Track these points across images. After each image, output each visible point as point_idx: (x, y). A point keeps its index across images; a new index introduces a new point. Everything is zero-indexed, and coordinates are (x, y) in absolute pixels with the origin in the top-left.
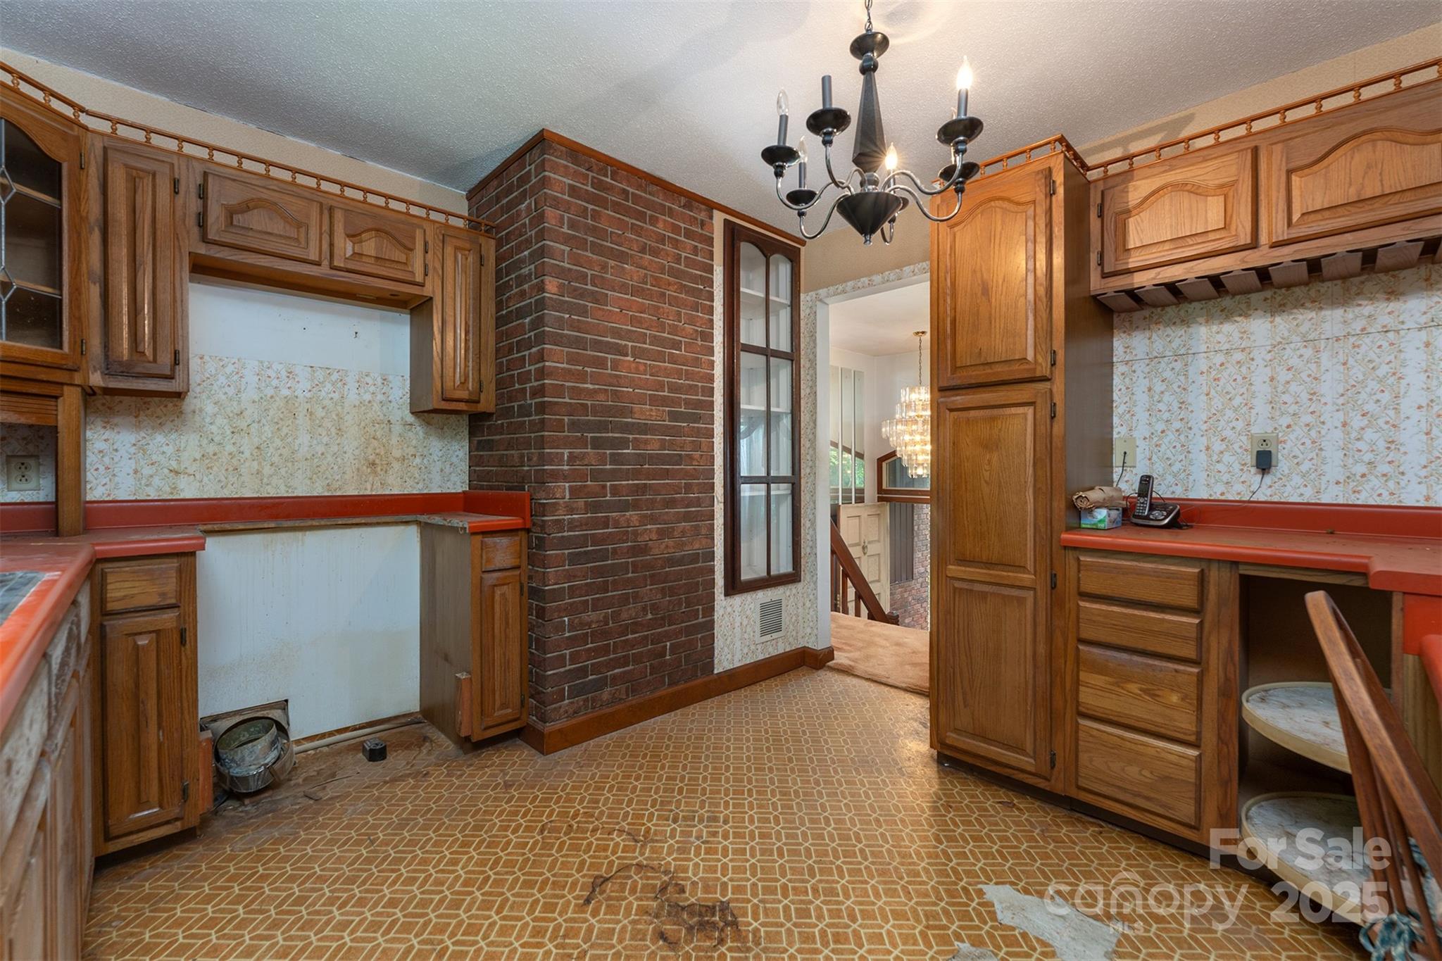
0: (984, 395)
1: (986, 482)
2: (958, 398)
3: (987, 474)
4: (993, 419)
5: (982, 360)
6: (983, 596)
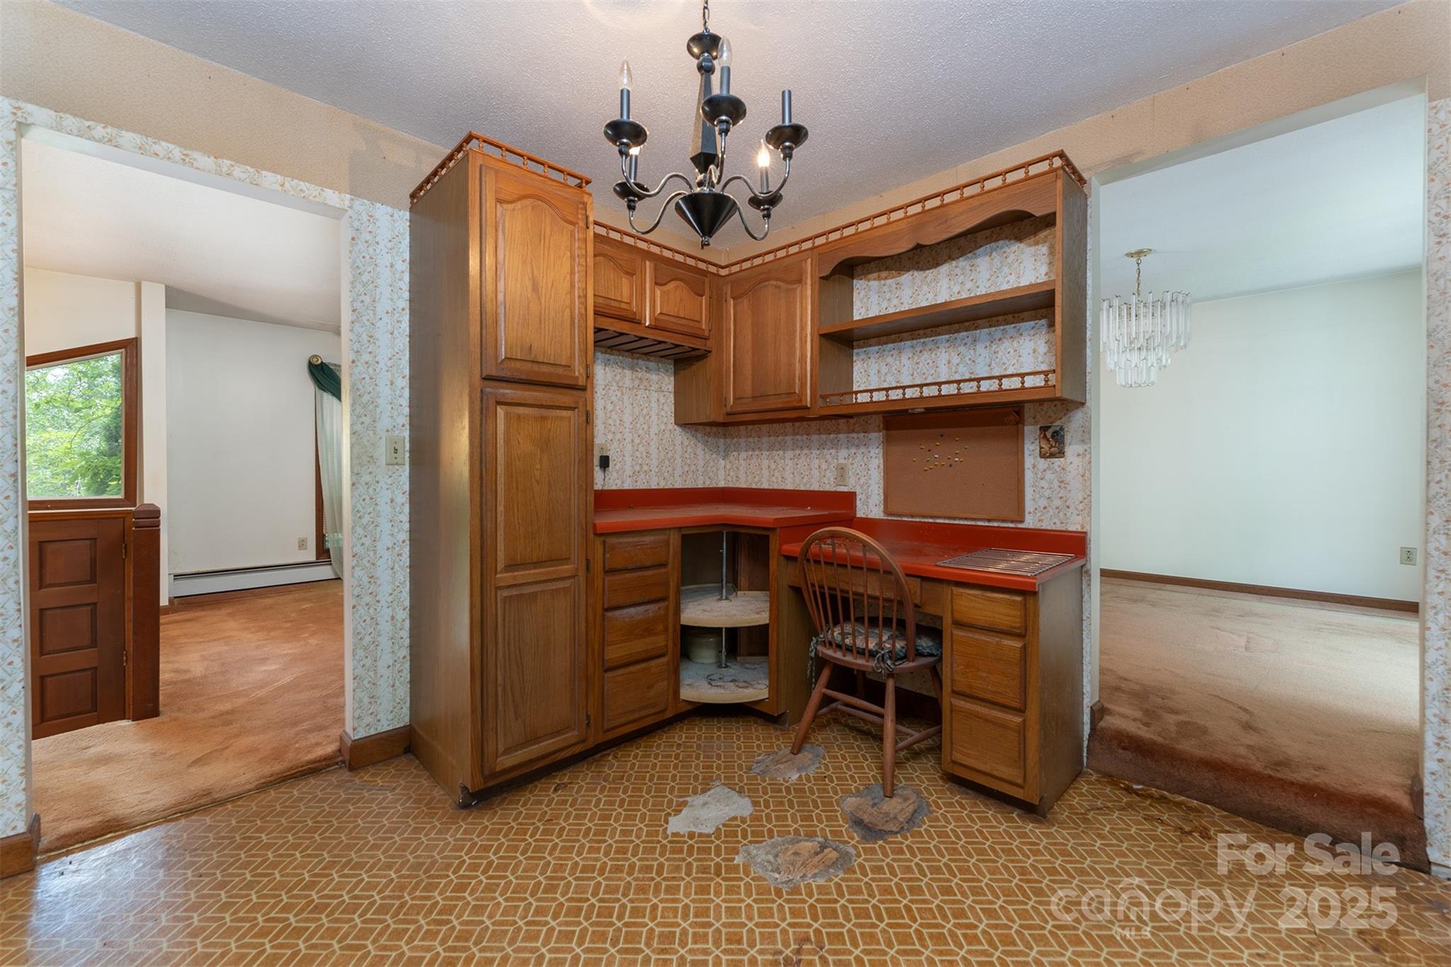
0: (535, 394)
1: (537, 481)
2: (508, 391)
3: (537, 474)
4: (543, 418)
5: (532, 358)
6: (534, 596)
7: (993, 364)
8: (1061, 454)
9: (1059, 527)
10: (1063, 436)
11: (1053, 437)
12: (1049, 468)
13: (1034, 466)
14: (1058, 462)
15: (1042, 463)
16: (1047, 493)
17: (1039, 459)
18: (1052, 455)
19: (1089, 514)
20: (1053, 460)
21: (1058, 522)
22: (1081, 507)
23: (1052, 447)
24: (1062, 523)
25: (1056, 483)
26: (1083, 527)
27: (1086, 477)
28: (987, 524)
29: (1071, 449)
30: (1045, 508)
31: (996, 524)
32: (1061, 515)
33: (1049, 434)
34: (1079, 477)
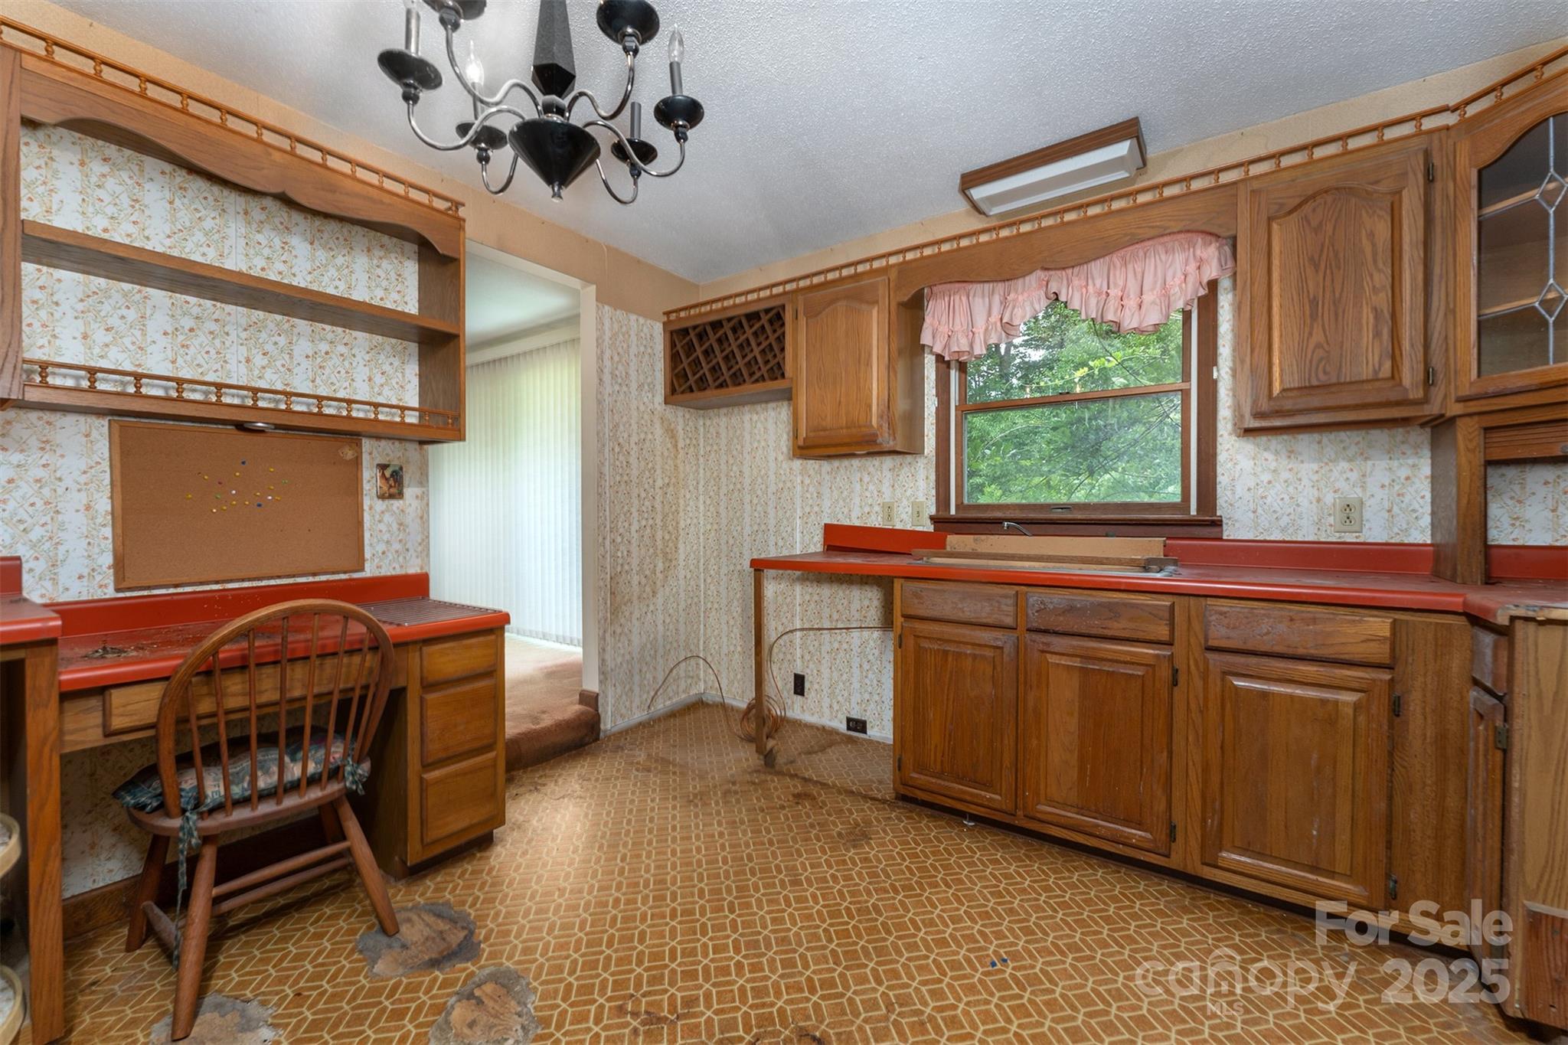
7: (318, 381)
8: (400, 495)
9: (399, 572)
10: (402, 477)
11: (392, 476)
12: (387, 510)
13: (371, 508)
14: (396, 504)
15: (380, 505)
16: (386, 537)
17: (376, 499)
18: (391, 496)
19: (428, 555)
20: (392, 501)
21: (397, 566)
22: (420, 549)
23: (391, 486)
24: (401, 567)
25: (395, 526)
26: (422, 568)
27: (424, 519)
28: (311, 579)
29: (410, 492)
30: (383, 553)
31: (323, 578)
32: (401, 559)
33: (388, 473)
34: (419, 520)
